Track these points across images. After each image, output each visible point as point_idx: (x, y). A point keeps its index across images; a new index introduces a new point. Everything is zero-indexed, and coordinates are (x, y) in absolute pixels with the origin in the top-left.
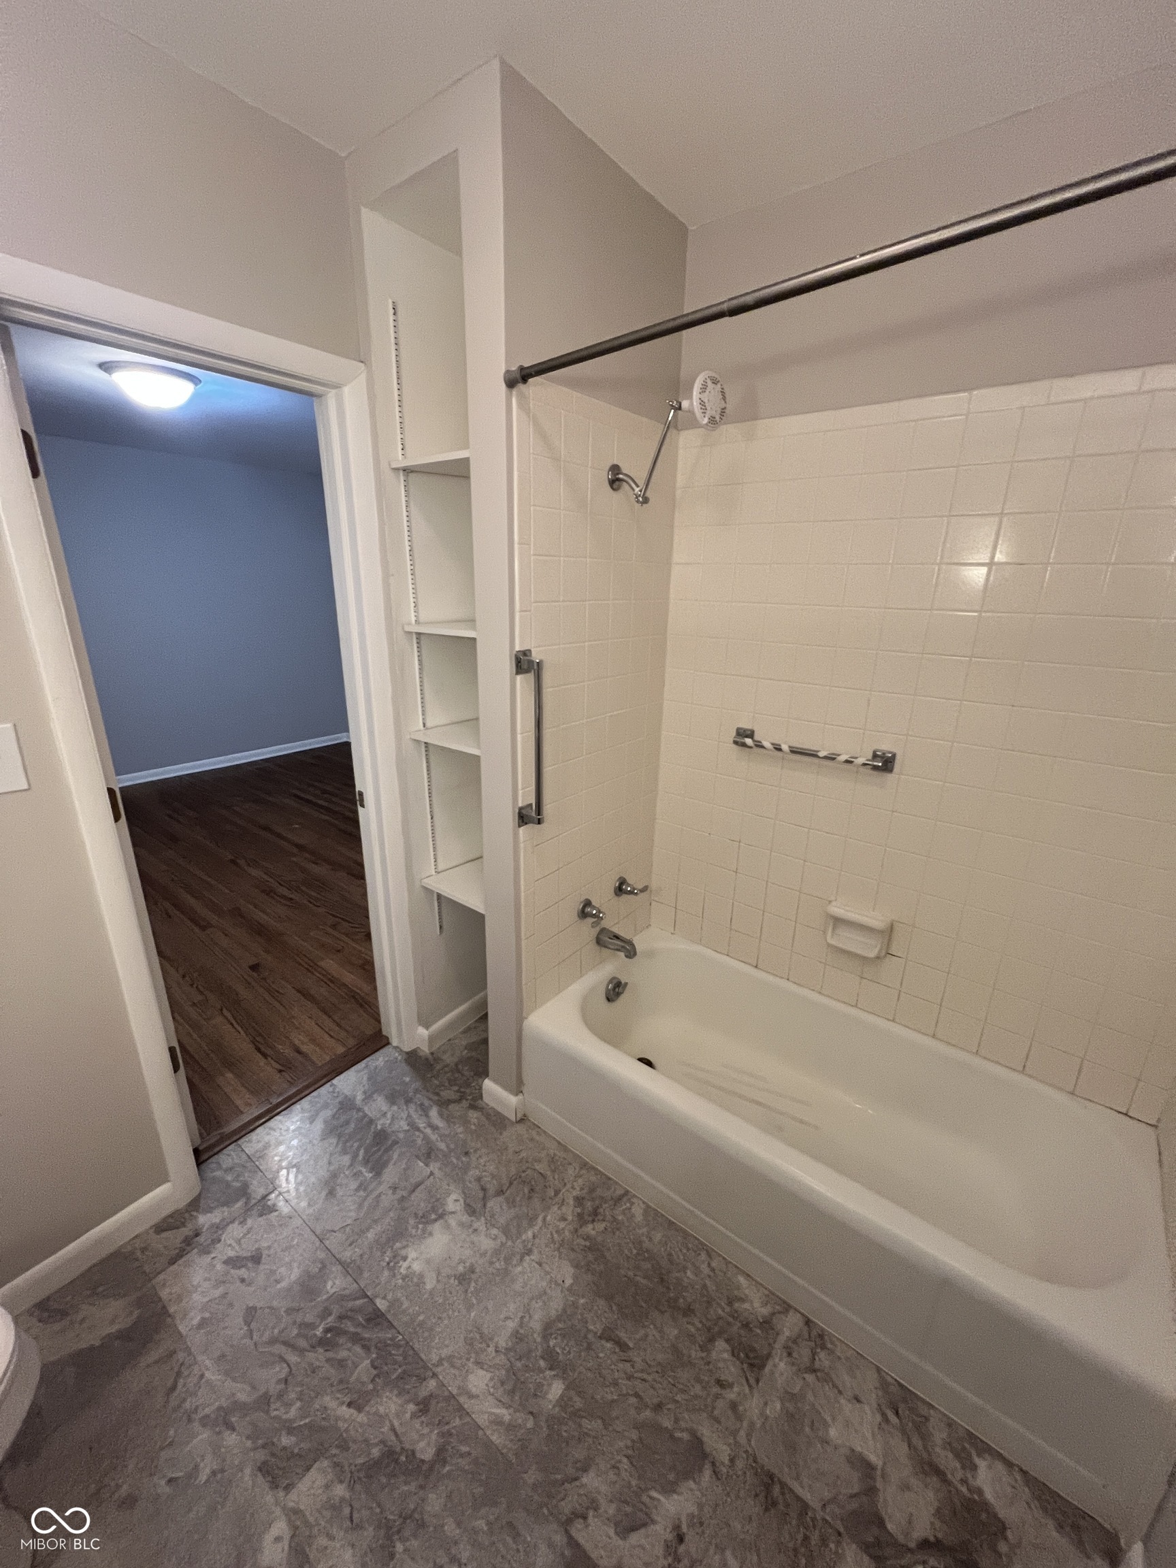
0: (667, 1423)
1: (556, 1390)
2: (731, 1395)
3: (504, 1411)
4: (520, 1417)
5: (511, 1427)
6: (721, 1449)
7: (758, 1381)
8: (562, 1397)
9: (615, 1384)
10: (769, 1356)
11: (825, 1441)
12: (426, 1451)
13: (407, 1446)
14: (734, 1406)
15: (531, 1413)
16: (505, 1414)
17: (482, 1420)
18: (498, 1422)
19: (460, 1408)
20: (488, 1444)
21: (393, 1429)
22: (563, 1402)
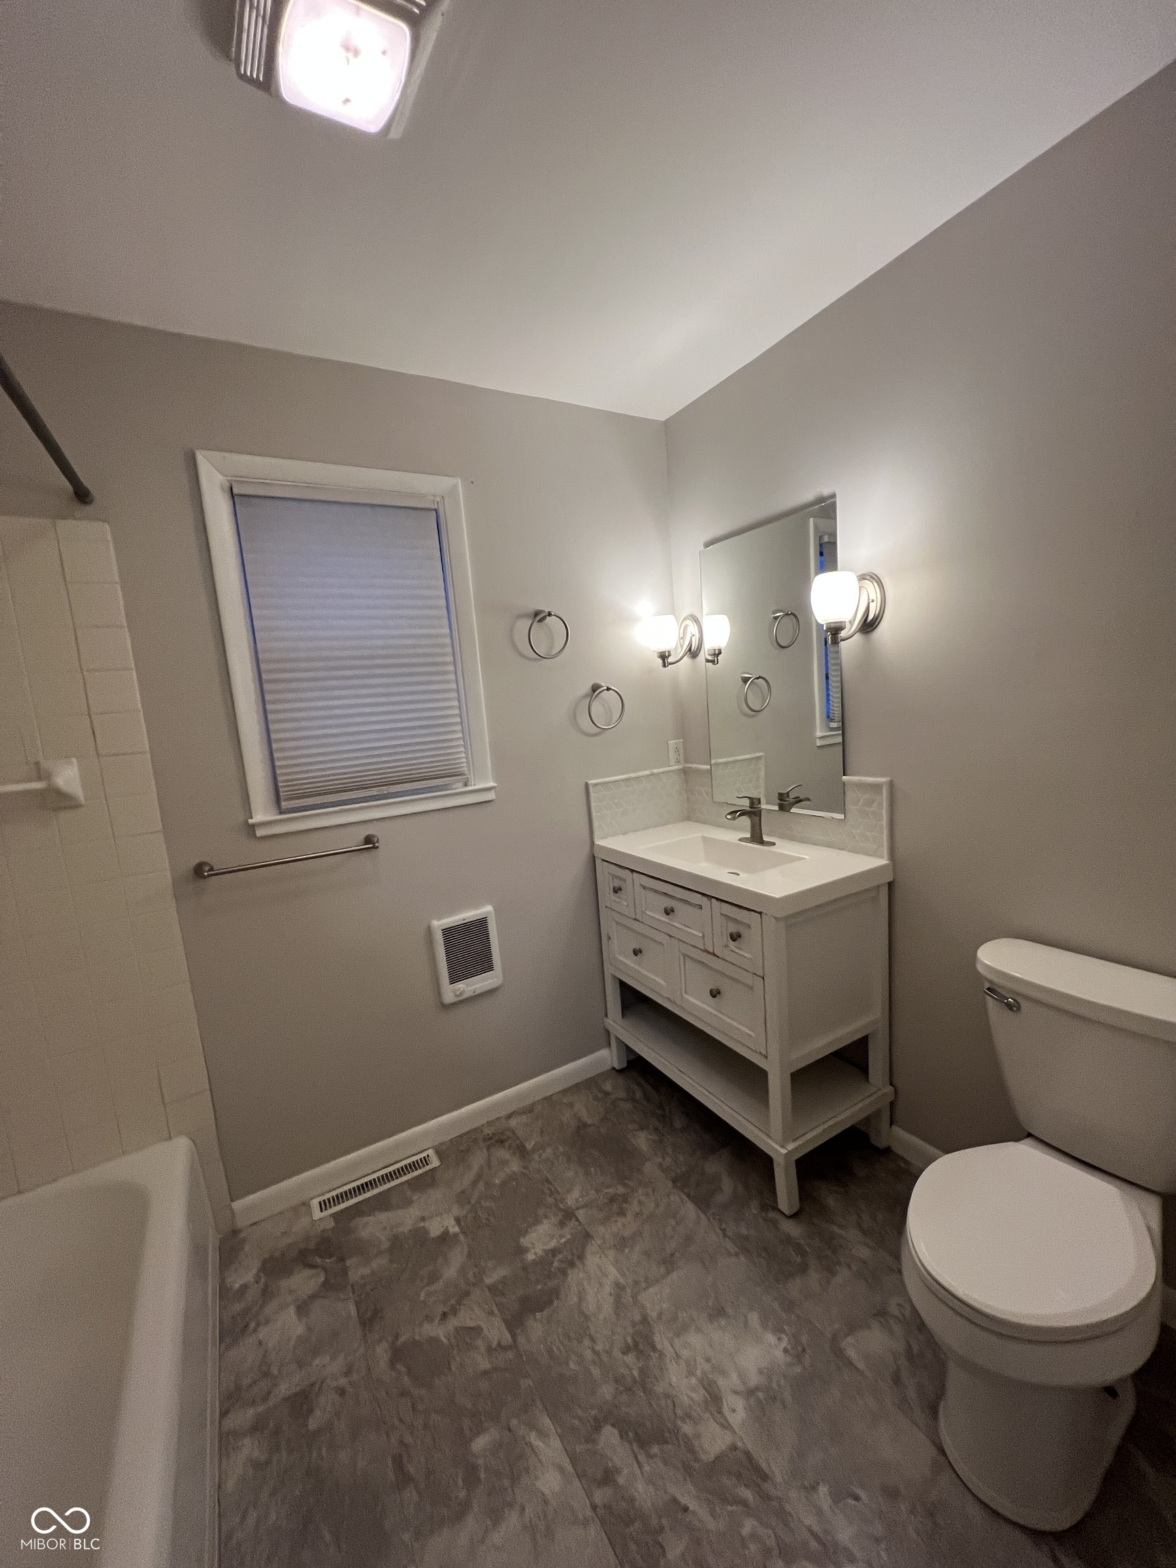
0: (406, 1379)
1: (480, 1444)
2: (343, 1381)
3: (533, 1440)
4: (522, 1430)
5: (532, 1426)
6: (382, 1352)
7: (313, 1385)
8: (478, 1434)
9: (426, 1426)
10: (286, 1399)
11: (309, 1329)
12: (609, 1435)
13: (627, 1445)
14: (347, 1373)
15: (510, 1430)
16: (533, 1438)
17: (556, 1443)
18: (543, 1435)
19: (573, 1460)
20: (554, 1418)
21: (640, 1466)
22: (479, 1430)
